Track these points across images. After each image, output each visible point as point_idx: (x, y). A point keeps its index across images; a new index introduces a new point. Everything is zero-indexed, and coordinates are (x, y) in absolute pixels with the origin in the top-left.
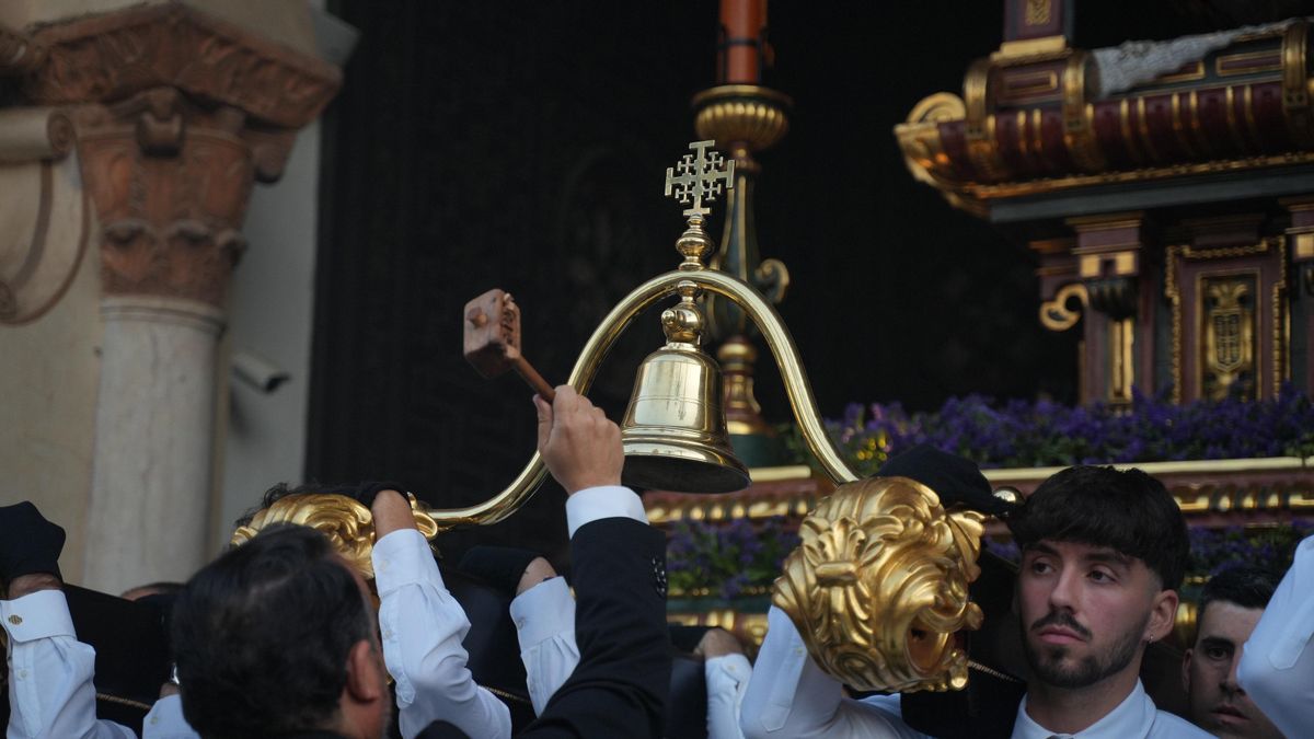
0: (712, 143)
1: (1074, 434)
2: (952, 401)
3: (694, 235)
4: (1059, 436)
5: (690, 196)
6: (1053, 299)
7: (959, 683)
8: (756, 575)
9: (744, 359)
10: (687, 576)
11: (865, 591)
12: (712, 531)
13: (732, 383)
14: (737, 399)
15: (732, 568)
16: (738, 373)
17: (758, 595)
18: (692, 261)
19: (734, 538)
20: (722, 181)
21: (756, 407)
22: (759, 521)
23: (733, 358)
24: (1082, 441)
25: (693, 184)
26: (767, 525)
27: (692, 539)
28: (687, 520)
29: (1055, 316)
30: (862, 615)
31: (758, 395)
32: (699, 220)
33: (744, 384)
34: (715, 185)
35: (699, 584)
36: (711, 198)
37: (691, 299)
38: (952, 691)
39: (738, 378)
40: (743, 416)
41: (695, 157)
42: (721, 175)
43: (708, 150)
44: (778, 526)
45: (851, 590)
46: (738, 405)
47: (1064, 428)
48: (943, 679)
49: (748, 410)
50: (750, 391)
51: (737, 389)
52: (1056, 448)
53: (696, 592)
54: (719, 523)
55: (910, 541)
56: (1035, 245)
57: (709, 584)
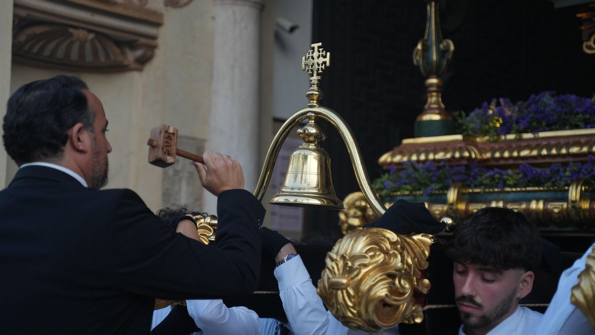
0: (320, 44)
1: (584, 113)
2: (533, 96)
3: (313, 90)
4: (577, 114)
5: (312, 70)
6: (589, 40)
7: (418, 320)
8: (438, 186)
9: (437, 85)
10: (408, 187)
11: (351, 292)
12: (421, 165)
13: (432, 96)
14: (434, 104)
15: (428, 183)
16: (434, 91)
17: (440, 194)
18: (313, 103)
19: (428, 170)
20: (325, 63)
21: (443, 106)
22: (439, 161)
23: (432, 85)
24: (587, 116)
25: (313, 64)
26: (442, 163)
27: (411, 170)
28: (409, 161)
29: (589, 47)
30: (350, 304)
31: (443, 101)
32: (316, 82)
33: (437, 96)
34: (322, 65)
35: (415, 189)
36: (320, 71)
37: (313, 121)
38: (416, 324)
39: (434, 94)
40: (437, 111)
41: (314, 52)
42: (324, 60)
43: (319, 47)
44: (447, 164)
45: (344, 291)
46: (435, 106)
47: (580, 110)
48: (411, 319)
49: (439, 108)
50: (440, 99)
51: (434, 99)
52: (576, 119)
53: (414, 193)
54: (424, 162)
55: (375, 265)
56: (579, 15)
57: (419, 190)
